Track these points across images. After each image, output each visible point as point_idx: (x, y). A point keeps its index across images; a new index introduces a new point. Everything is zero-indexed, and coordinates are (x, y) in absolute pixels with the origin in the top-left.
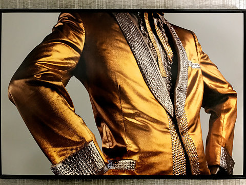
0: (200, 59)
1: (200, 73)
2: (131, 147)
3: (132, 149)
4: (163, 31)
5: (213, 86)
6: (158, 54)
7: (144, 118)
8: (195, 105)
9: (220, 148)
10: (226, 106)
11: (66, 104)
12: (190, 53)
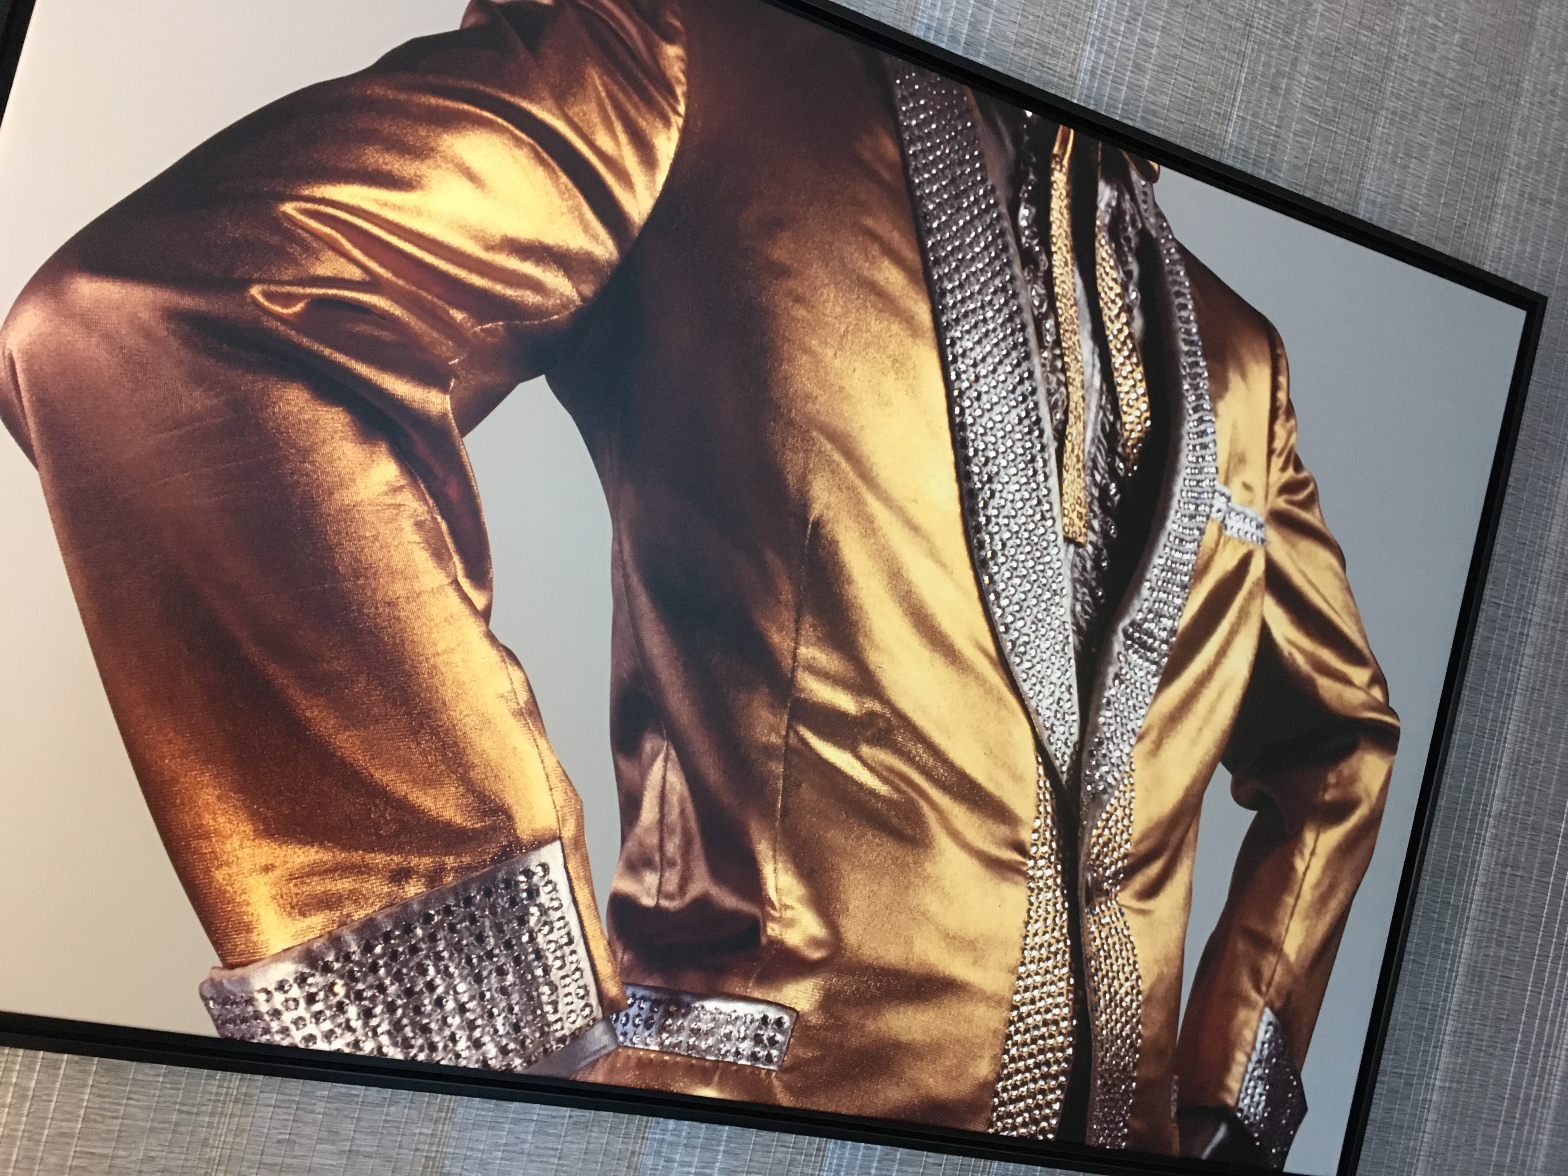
0: (1274, 490)
1: (1257, 568)
2: (790, 924)
3: (793, 938)
4: (1128, 274)
5: (1300, 660)
6: (1076, 395)
7: (909, 759)
8: (1193, 743)
9: (1255, 1015)
10: (1337, 785)
11: (439, 555)
12: (1233, 441)
